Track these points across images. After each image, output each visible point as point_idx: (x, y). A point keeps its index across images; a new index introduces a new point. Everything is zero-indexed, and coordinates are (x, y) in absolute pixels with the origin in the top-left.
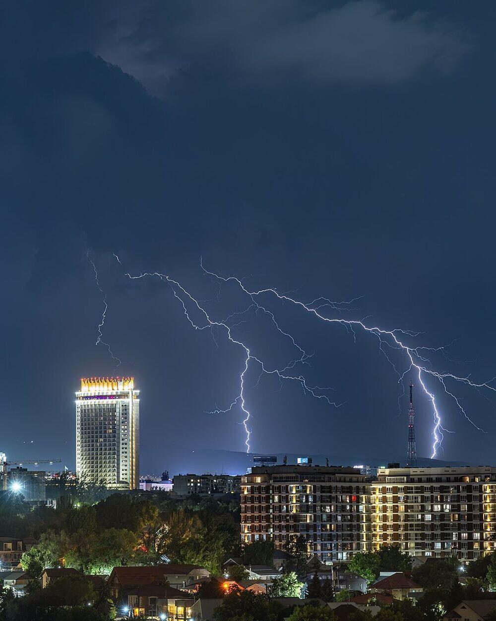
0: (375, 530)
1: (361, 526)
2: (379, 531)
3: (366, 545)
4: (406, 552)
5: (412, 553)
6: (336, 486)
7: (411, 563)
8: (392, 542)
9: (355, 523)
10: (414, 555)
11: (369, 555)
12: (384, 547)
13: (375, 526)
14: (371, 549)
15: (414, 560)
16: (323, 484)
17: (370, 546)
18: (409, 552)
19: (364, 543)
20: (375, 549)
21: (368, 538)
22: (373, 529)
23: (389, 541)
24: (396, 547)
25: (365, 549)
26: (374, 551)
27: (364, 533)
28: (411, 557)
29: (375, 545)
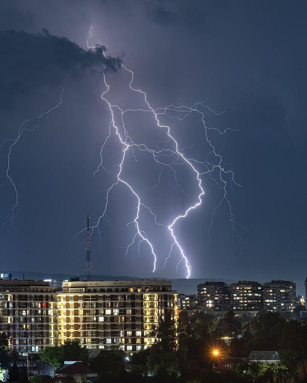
0: (60, 329)
1: (50, 326)
2: (63, 330)
3: (54, 341)
4: (85, 346)
5: (89, 346)
6: (31, 295)
7: (88, 354)
8: (74, 338)
9: (45, 323)
10: (91, 348)
11: (56, 348)
12: (68, 342)
13: (60, 326)
14: (57, 343)
15: (90, 352)
16: (20, 294)
17: (57, 341)
18: (86, 346)
19: (52, 339)
20: (60, 343)
21: (55, 335)
22: (58, 328)
23: (72, 338)
24: (77, 342)
25: (53, 344)
26: (60, 345)
27: (52, 331)
28: (88, 349)
29: (60, 340)
